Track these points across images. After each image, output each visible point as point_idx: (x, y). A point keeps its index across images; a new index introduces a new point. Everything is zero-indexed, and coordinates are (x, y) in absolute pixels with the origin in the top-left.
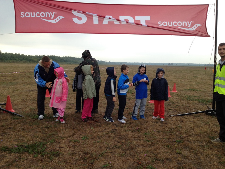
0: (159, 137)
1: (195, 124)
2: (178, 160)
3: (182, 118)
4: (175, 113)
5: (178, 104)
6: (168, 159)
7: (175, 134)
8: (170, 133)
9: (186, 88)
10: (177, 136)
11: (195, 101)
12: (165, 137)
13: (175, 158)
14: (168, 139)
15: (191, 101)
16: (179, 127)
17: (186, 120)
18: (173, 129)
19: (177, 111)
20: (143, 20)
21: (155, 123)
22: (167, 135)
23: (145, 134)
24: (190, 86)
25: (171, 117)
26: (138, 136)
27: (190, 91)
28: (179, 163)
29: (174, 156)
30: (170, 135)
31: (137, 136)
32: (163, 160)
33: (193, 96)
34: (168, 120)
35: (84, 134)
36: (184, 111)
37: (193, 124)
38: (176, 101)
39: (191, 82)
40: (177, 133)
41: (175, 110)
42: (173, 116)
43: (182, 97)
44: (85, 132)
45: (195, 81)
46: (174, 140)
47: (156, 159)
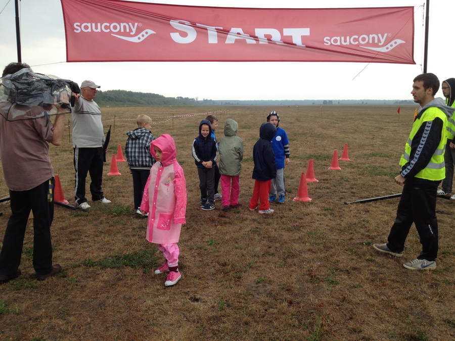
0: (334, 237)
1: (390, 215)
2: (371, 270)
3: (367, 207)
4: (353, 198)
5: (355, 182)
6: (354, 269)
7: (359, 232)
8: (350, 231)
9: (366, 152)
10: (363, 234)
11: (385, 175)
12: (344, 237)
13: (365, 266)
14: (350, 240)
15: (379, 176)
16: (364, 221)
17: (374, 209)
18: (355, 224)
19: (355, 195)
20: (297, 35)
21: (322, 216)
22: (346, 233)
23: (309, 234)
24: (371, 148)
25: (347, 206)
26: (299, 238)
27: (374, 157)
28: (372, 274)
29: (363, 264)
30: (351, 233)
31: (297, 238)
32: (347, 271)
33: (380, 167)
34: (344, 210)
35: (208, 237)
36: (367, 193)
37: (387, 216)
38: (351, 177)
39: (373, 139)
40: (362, 231)
41: (352, 192)
42: (351, 204)
43: (361, 170)
44: (208, 234)
45: (380, 137)
46: (358, 242)
47: (337, 270)
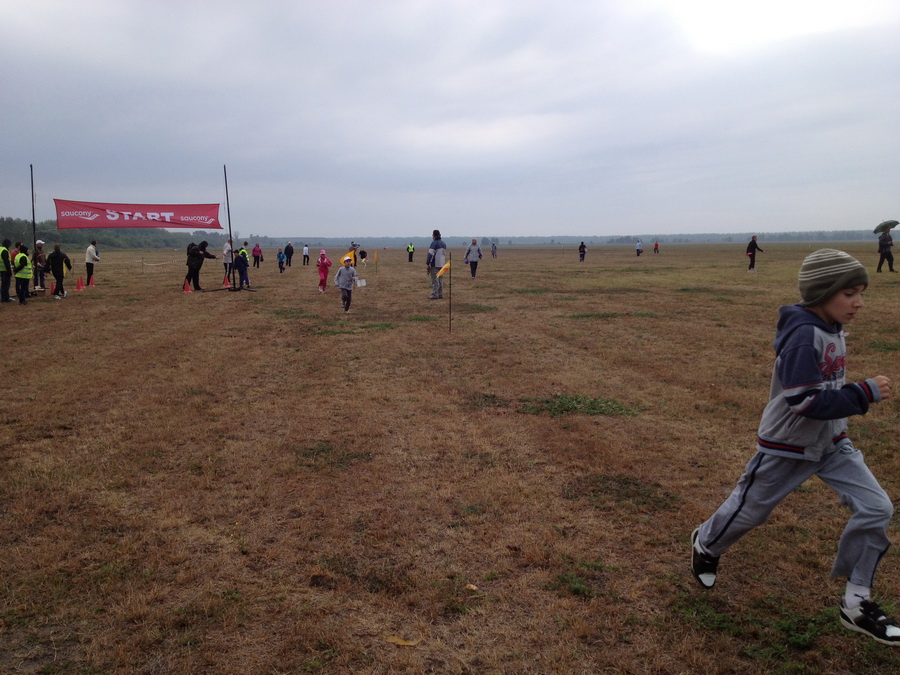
20: (168, 216)
